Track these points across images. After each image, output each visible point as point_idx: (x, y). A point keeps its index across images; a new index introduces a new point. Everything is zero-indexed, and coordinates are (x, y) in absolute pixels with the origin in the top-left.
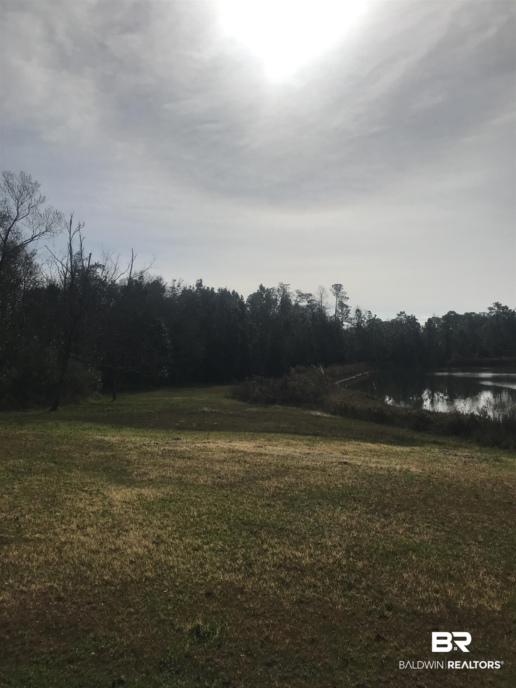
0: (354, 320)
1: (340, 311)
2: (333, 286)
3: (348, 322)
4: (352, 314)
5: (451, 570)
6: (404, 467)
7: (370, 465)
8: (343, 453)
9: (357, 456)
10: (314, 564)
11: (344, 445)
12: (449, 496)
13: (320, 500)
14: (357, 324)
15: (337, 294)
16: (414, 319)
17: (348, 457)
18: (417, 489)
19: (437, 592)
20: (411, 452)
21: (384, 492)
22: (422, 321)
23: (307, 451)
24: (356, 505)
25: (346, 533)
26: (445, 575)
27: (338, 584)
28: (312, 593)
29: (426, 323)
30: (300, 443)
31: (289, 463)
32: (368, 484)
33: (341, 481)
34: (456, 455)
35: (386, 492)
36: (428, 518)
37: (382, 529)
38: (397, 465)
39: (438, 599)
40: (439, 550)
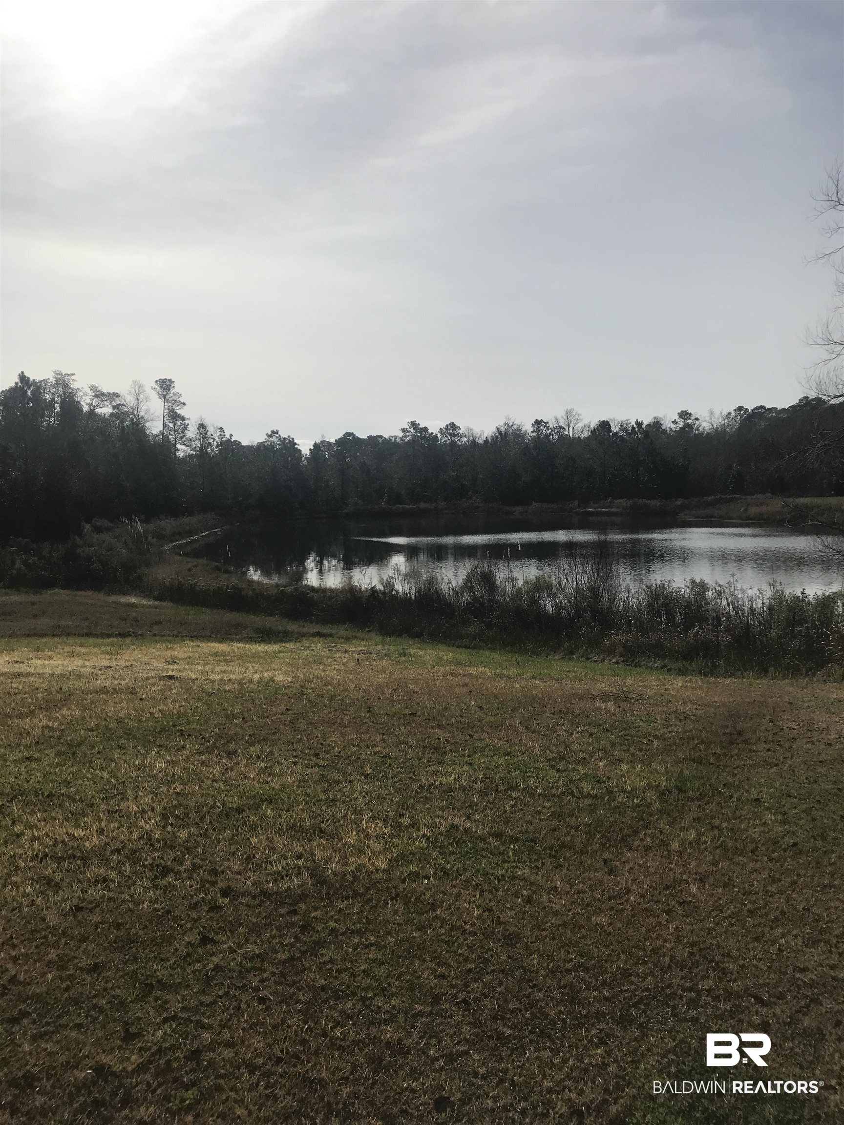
0: (196, 442)
1: (171, 425)
2: (156, 381)
3: (185, 444)
4: (192, 432)
5: (323, 822)
6: (266, 675)
7: (211, 677)
8: (169, 661)
9: (192, 664)
10: (107, 844)
11: (172, 648)
12: (330, 713)
13: (122, 741)
14: (201, 449)
15: (165, 396)
16: (292, 443)
17: (175, 667)
18: (283, 707)
19: (299, 857)
20: (280, 652)
21: (231, 717)
22: (305, 447)
23: (106, 663)
24: (183, 743)
25: (163, 789)
26: (314, 831)
27: (145, 871)
28: (99, 891)
29: (310, 450)
30: (95, 650)
31: (72, 684)
32: (205, 707)
33: (162, 707)
34: (346, 652)
35: (234, 716)
36: (295, 750)
37: (223, 774)
38: (254, 673)
39: (300, 868)
40: (307, 795)
